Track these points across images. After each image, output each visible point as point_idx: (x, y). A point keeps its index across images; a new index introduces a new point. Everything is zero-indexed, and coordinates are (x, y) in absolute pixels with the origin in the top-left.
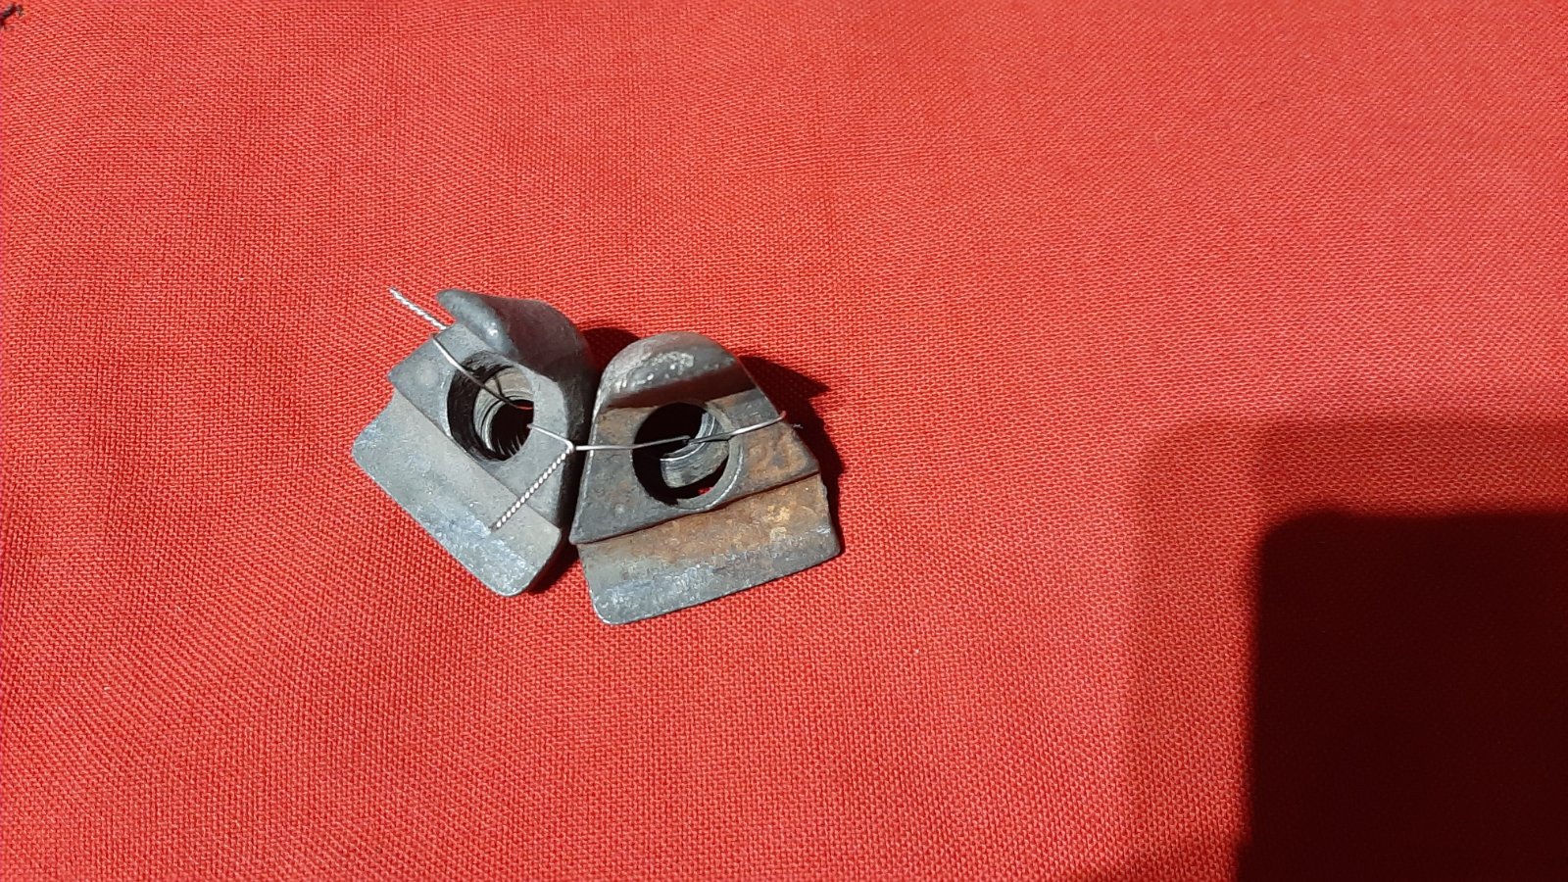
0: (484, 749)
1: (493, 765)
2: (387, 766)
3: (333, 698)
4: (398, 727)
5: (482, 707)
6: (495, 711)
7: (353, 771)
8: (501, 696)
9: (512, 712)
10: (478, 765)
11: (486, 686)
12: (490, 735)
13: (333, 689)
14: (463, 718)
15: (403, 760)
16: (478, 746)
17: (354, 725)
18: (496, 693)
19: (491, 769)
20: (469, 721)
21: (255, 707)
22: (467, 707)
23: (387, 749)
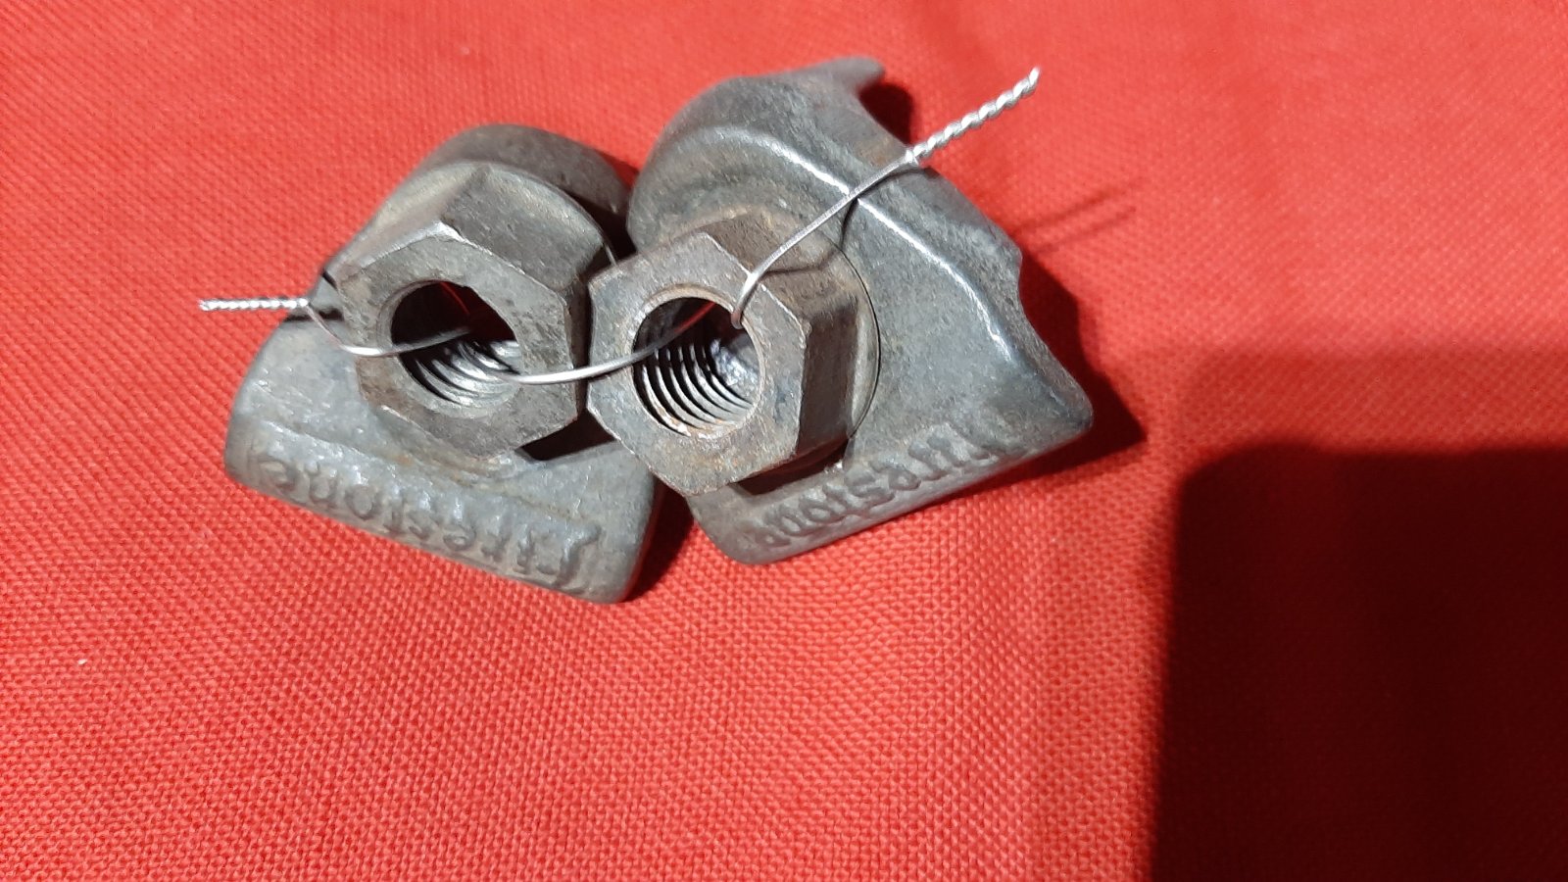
0: (680, 817)
1: (694, 847)
2: (522, 822)
3: (453, 706)
4: (548, 758)
5: (684, 744)
6: (704, 754)
7: (466, 826)
8: (716, 732)
9: (730, 761)
10: (668, 841)
11: (692, 710)
12: (692, 794)
13: (456, 691)
14: (652, 759)
15: (549, 814)
16: (672, 810)
17: (480, 750)
18: (707, 725)
19: (690, 853)
20: (661, 766)
21: (328, 710)
22: (660, 740)
23: (526, 793)
